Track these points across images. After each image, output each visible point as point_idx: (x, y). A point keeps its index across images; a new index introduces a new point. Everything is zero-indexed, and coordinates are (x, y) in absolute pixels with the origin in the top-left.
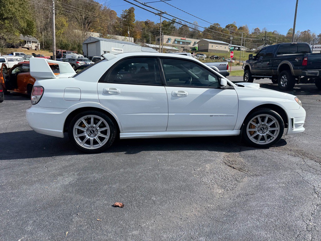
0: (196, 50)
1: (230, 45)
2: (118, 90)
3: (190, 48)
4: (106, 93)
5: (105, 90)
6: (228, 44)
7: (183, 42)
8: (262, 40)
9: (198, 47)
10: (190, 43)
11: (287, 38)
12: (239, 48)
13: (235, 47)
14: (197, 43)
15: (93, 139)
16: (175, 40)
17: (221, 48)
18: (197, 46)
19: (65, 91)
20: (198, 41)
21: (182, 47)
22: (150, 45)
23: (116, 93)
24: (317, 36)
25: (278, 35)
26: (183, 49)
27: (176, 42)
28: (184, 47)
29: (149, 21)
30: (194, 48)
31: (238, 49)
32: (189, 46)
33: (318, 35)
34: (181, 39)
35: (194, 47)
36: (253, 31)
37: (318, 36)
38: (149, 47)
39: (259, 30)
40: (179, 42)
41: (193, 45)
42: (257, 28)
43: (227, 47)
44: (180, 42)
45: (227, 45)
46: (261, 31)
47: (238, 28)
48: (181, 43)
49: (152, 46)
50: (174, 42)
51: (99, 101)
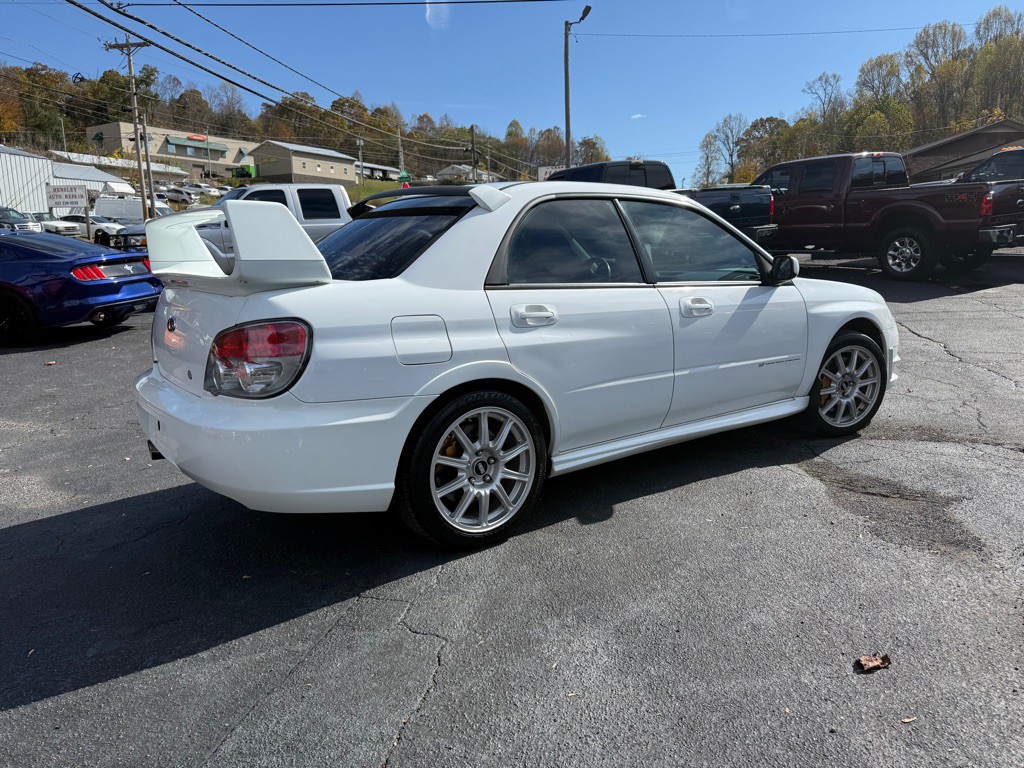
0: (250, 176)
1: (357, 163)
2: (552, 311)
3: (228, 169)
4: (519, 324)
5: (516, 313)
6: (354, 161)
7: (196, 148)
8: (467, 150)
9: (257, 166)
10: (222, 153)
11: (506, 146)
12: (384, 172)
13: (372, 170)
14: (250, 154)
15: (488, 492)
16: (167, 141)
17: (332, 171)
18: (249, 162)
19: (394, 329)
20: (251, 146)
21: (195, 166)
22: (74, 156)
23: (548, 322)
24: (577, 145)
25: (484, 137)
26: (200, 170)
27: (172, 149)
28: (203, 167)
29: (45, 68)
30: (242, 168)
31: (381, 175)
32: (221, 161)
33: (580, 140)
34: (189, 139)
35: (239, 165)
36: (415, 123)
37: (580, 144)
38: (69, 161)
39: (430, 120)
40: (181, 148)
41: (237, 160)
42: (425, 116)
43: (351, 169)
44: (185, 147)
45: (352, 162)
46: (437, 125)
47: (369, 113)
48: (190, 151)
49: (87, 158)
50: (164, 148)
51: (507, 353)
